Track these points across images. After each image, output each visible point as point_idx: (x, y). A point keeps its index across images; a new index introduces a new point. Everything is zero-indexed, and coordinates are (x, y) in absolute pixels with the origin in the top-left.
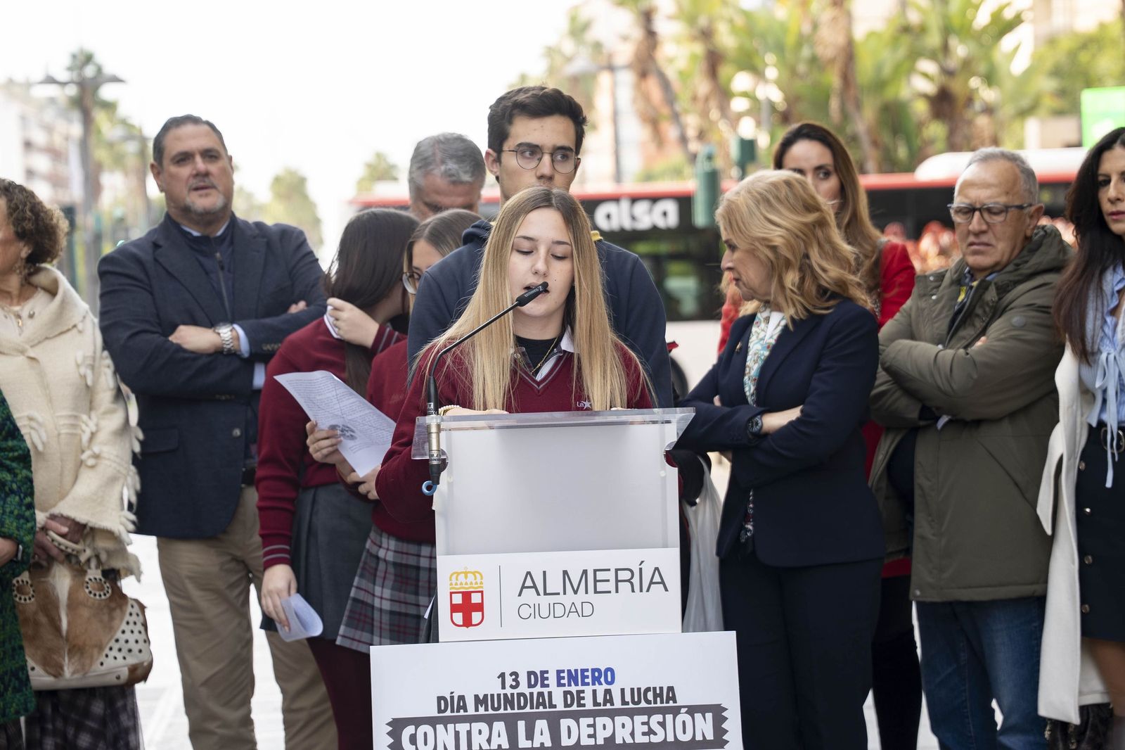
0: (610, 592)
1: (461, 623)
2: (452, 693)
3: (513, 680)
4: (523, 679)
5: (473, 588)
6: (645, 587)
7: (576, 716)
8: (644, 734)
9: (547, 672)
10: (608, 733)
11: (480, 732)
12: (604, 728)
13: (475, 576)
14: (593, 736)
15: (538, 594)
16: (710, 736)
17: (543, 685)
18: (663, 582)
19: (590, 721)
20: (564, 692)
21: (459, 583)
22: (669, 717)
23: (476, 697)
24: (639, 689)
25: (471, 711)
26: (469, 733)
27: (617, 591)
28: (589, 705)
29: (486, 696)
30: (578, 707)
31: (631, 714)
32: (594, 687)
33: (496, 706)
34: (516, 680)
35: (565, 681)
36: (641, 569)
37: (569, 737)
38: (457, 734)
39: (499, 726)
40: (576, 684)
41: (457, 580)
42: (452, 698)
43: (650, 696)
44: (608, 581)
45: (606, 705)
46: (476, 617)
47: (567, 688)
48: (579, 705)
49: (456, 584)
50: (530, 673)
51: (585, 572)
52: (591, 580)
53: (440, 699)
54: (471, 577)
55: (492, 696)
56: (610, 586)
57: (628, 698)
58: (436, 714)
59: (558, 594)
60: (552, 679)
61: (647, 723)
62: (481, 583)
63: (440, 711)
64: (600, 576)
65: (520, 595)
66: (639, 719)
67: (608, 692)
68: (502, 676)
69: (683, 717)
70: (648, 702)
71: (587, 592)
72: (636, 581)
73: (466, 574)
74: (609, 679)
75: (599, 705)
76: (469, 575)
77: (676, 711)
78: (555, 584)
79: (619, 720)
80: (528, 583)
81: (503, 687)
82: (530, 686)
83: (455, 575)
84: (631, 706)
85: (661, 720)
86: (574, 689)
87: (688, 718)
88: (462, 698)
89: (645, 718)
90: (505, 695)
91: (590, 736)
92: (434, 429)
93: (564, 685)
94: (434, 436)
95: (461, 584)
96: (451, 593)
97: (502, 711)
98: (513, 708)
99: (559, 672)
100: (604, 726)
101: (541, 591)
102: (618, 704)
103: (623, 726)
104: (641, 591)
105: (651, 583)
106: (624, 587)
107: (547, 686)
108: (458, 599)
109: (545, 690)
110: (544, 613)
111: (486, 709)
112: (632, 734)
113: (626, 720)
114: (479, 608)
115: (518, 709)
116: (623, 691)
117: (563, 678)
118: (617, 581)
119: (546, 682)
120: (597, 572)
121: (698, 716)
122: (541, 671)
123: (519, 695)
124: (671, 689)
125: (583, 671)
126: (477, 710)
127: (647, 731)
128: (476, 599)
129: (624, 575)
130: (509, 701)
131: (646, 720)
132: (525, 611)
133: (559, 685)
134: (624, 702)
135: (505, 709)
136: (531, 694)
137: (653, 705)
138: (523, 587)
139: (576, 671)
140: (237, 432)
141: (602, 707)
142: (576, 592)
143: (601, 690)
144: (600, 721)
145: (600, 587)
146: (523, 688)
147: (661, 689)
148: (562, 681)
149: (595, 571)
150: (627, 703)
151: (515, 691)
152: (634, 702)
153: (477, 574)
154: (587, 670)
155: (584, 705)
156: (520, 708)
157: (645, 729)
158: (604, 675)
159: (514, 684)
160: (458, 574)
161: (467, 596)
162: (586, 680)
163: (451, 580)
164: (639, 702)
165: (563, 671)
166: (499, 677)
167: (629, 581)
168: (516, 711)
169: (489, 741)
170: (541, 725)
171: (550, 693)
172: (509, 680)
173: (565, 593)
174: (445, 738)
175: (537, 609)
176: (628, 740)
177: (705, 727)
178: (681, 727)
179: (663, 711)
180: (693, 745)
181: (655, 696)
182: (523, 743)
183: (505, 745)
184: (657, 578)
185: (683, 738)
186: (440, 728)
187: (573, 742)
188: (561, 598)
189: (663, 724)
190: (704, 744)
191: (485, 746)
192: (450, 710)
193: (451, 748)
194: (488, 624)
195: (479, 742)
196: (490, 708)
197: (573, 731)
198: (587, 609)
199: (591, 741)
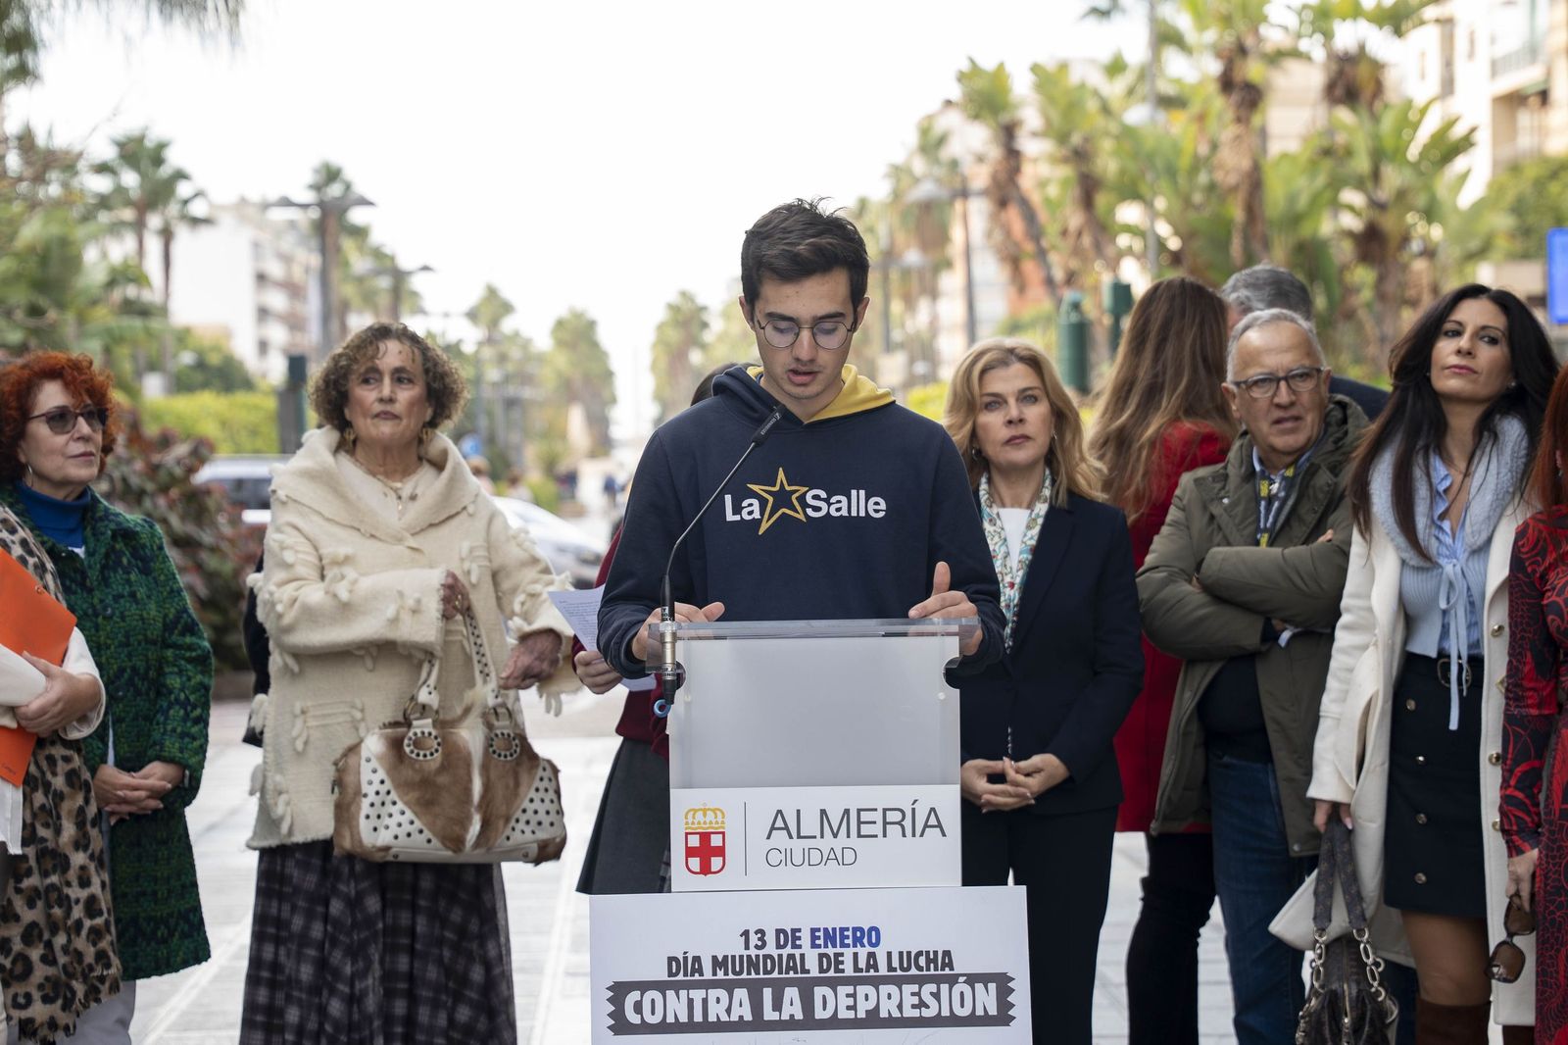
0: (876, 836)
1: (698, 870)
2: (685, 953)
3: (759, 939)
4: (770, 938)
5: (713, 828)
6: (918, 831)
7: (832, 984)
8: (914, 1006)
9: (799, 930)
10: (871, 1005)
11: (718, 1000)
12: (867, 999)
13: (716, 814)
14: (853, 1008)
15: (791, 837)
16: (993, 1011)
17: (795, 946)
18: (939, 826)
19: (850, 989)
20: (819, 954)
21: (696, 821)
22: (945, 988)
23: (714, 958)
24: (909, 953)
25: (708, 975)
26: (705, 1001)
27: (885, 836)
28: (849, 971)
29: (725, 957)
30: (835, 972)
31: (898, 982)
32: (855, 950)
33: (738, 969)
34: (762, 939)
35: (820, 942)
36: (914, 810)
37: (824, 1009)
38: (691, 1002)
39: (741, 994)
40: (834, 946)
41: (694, 818)
42: (686, 959)
43: (922, 961)
44: (875, 823)
45: (869, 972)
46: (716, 863)
47: (822, 950)
48: (837, 970)
49: (693, 823)
50: (779, 932)
51: (847, 812)
52: (854, 821)
53: (671, 959)
54: (710, 816)
55: (733, 957)
56: (877, 829)
57: (895, 963)
58: (665, 977)
59: (815, 837)
60: (805, 939)
61: (917, 994)
62: (723, 822)
63: (670, 974)
64: (865, 816)
65: (768, 838)
66: (908, 989)
67: (871, 955)
68: (746, 934)
69: (961, 987)
70: (920, 968)
71: (848, 836)
72: (907, 823)
73: (705, 811)
74: (874, 941)
75: (861, 970)
76: (708, 812)
77: (952, 980)
78: (811, 825)
79: (884, 989)
81: (747, 947)
82: (779, 946)
83: (692, 813)
84: (899, 972)
85: (935, 991)
86: (831, 951)
87: (967, 989)
88: (697, 959)
89: (915, 988)
90: (749, 957)
91: (849, 1008)
92: (668, 638)
93: (819, 946)
94: (668, 646)
95: (699, 823)
96: (687, 834)
97: (744, 976)
98: (758, 973)
99: (813, 931)
100: (867, 995)
101: (794, 833)
102: (883, 971)
103: (889, 996)
104: (914, 835)
105: (926, 826)
106: (891, 829)
107: (800, 947)
108: (694, 841)
109: (797, 952)
110: (798, 860)
111: (726, 974)
112: (900, 1007)
113: (893, 989)
114: (720, 851)
115: (764, 974)
116: (889, 954)
117: (819, 938)
118: (885, 823)
119: (798, 942)
120: (862, 813)
121: (979, 987)
122: (792, 930)
123: (766, 957)
124: (947, 953)
125: (843, 930)
126: (715, 974)
127: (917, 1002)
128: (716, 841)
129: (894, 816)
130: (753, 964)
131: (917, 990)
132: (775, 857)
133: (814, 946)
134: (891, 968)
135: (749, 973)
136: (780, 956)
137: (925, 973)
138: (773, 828)
139: (834, 929)
141: (864, 974)
142: (835, 836)
143: (863, 952)
144: (862, 990)
145: (865, 829)
146: (771, 949)
147: (936, 953)
148: (817, 942)
149: (859, 811)
150: (895, 970)
151: (761, 953)
152: (902, 969)
153: (718, 813)
154: (847, 929)
155: (843, 971)
156: (766, 972)
157: (915, 1000)
158: (868, 936)
159: (760, 943)
160: (695, 811)
161: (705, 837)
162: (846, 941)
163: (686, 818)
164: (909, 968)
165: (819, 930)
166: (741, 936)
167: (899, 823)
168: (762, 976)
169: (728, 1011)
170: (791, 993)
171: (802, 956)
172: (754, 940)
173: (822, 837)
174: (676, 1007)
175: (789, 854)
176: (896, 1014)
177: (987, 1000)
178: (958, 999)
179: (938, 980)
180: (972, 1021)
181: (928, 961)
182: (769, 1014)
183: (748, 1017)
184: (933, 821)
185: (960, 1012)
186: (670, 994)
187: (827, 1014)
188: (817, 843)
189: (936, 996)
190: (986, 1021)
191: (724, 1018)
192: (683, 972)
193: (683, 1018)
194: (730, 873)
195: (717, 1012)
196: (731, 972)
197: (829, 1001)
198: (849, 856)
199: (851, 1015)
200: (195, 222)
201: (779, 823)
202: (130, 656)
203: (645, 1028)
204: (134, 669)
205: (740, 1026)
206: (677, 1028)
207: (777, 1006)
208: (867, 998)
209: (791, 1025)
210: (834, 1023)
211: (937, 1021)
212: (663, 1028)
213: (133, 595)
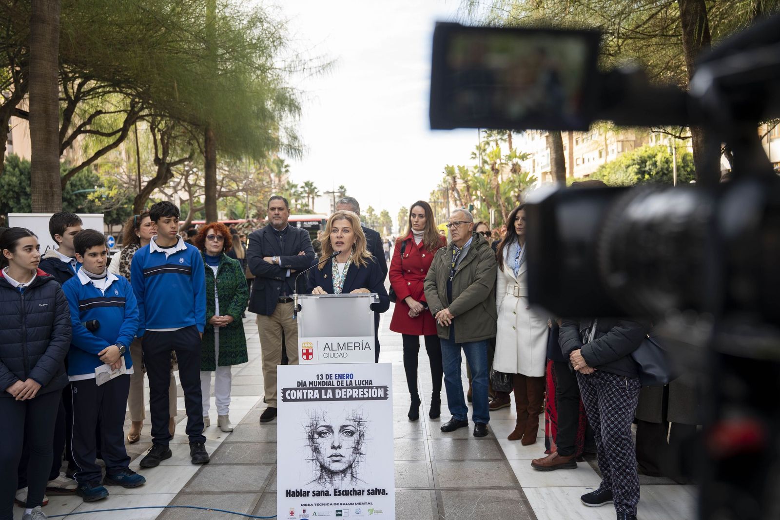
0: (352, 350)
1: (306, 359)
2: (302, 380)
4: (324, 377)
5: (309, 348)
6: (364, 348)
7: (341, 389)
8: (362, 395)
9: (332, 375)
10: (350, 394)
11: (310, 393)
14: (346, 395)
16: (383, 396)
17: (331, 379)
18: (369, 347)
19: (345, 390)
20: (337, 381)
22: (370, 390)
23: (310, 382)
24: (361, 381)
25: (308, 386)
26: (307, 393)
27: (355, 350)
28: (345, 385)
29: (312, 382)
30: (341, 386)
31: (358, 388)
32: (347, 380)
34: (322, 377)
36: (362, 343)
37: (338, 395)
38: (303, 393)
39: (316, 391)
41: (304, 345)
42: (302, 382)
43: (364, 383)
44: (352, 346)
45: (350, 385)
46: (310, 357)
50: (326, 375)
51: (345, 343)
52: (346, 346)
53: (298, 382)
54: (309, 344)
55: (315, 382)
56: (353, 348)
57: (357, 383)
59: (336, 350)
60: (333, 377)
62: (312, 346)
63: (298, 386)
64: (349, 345)
65: (324, 350)
66: (360, 390)
67: (351, 381)
69: (374, 389)
70: (363, 385)
71: (345, 350)
72: (361, 346)
73: (307, 343)
75: (348, 385)
77: (372, 388)
78: (335, 347)
79: (354, 390)
80: (327, 346)
81: (318, 379)
82: (326, 379)
84: (358, 386)
85: (367, 390)
86: (340, 380)
87: (376, 390)
88: (305, 382)
89: (362, 390)
90: (319, 381)
91: (344, 395)
92: (295, 299)
95: (306, 346)
96: (303, 349)
97: (317, 386)
98: (321, 386)
99: (336, 375)
101: (331, 349)
102: (354, 385)
103: (355, 392)
104: (362, 349)
106: (357, 348)
108: (305, 351)
109: (331, 380)
110: (332, 356)
112: (358, 395)
113: (356, 390)
114: (311, 354)
116: (355, 381)
117: (337, 377)
118: (355, 346)
121: (379, 389)
122: (330, 374)
123: (323, 382)
124: (371, 381)
125: (343, 374)
126: (310, 386)
128: (310, 351)
129: (357, 345)
130: (320, 383)
133: (336, 379)
134: (356, 385)
135: (319, 386)
136: (327, 381)
137: (365, 386)
138: (325, 348)
139: (341, 374)
140: (279, 289)
142: (342, 350)
143: (349, 380)
144: (348, 390)
145: (349, 348)
146: (324, 380)
147: (368, 380)
149: (348, 343)
151: (322, 380)
153: (311, 344)
154: (345, 374)
155: (343, 385)
156: (323, 386)
157: (362, 393)
158: (351, 376)
160: (305, 343)
161: (307, 350)
162: (344, 377)
164: (361, 385)
166: (317, 376)
169: (313, 396)
170: (330, 391)
171: (333, 381)
172: (320, 377)
173: (338, 350)
174: (299, 395)
175: (329, 355)
176: (357, 397)
177: (381, 393)
178: (373, 393)
179: (368, 388)
180: (377, 398)
181: (366, 383)
182: (324, 397)
183: (318, 397)
184: (367, 346)
185: (374, 396)
186: (298, 391)
187: (339, 397)
188: (337, 352)
189: (368, 392)
190: (381, 398)
191: (312, 398)
192: (301, 386)
193: (301, 398)
194: (314, 359)
195: (310, 396)
196: (314, 386)
197: (339, 393)
198: (345, 355)
199: (345, 397)
200: (318, 196)
201: (327, 347)
202: (224, 291)
203: (291, 400)
204: (225, 295)
205: (316, 400)
206: (300, 400)
207: (326, 394)
208: (349, 393)
209: (329, 399)
210: (341, 399)
211: (368, 399)
212: (296, 400)
213: (227, 278)
